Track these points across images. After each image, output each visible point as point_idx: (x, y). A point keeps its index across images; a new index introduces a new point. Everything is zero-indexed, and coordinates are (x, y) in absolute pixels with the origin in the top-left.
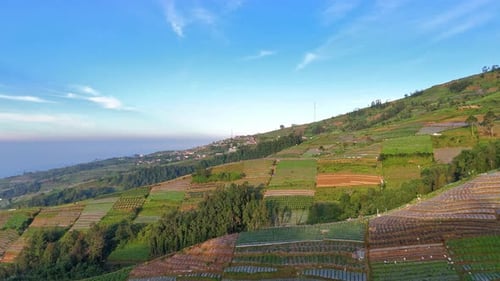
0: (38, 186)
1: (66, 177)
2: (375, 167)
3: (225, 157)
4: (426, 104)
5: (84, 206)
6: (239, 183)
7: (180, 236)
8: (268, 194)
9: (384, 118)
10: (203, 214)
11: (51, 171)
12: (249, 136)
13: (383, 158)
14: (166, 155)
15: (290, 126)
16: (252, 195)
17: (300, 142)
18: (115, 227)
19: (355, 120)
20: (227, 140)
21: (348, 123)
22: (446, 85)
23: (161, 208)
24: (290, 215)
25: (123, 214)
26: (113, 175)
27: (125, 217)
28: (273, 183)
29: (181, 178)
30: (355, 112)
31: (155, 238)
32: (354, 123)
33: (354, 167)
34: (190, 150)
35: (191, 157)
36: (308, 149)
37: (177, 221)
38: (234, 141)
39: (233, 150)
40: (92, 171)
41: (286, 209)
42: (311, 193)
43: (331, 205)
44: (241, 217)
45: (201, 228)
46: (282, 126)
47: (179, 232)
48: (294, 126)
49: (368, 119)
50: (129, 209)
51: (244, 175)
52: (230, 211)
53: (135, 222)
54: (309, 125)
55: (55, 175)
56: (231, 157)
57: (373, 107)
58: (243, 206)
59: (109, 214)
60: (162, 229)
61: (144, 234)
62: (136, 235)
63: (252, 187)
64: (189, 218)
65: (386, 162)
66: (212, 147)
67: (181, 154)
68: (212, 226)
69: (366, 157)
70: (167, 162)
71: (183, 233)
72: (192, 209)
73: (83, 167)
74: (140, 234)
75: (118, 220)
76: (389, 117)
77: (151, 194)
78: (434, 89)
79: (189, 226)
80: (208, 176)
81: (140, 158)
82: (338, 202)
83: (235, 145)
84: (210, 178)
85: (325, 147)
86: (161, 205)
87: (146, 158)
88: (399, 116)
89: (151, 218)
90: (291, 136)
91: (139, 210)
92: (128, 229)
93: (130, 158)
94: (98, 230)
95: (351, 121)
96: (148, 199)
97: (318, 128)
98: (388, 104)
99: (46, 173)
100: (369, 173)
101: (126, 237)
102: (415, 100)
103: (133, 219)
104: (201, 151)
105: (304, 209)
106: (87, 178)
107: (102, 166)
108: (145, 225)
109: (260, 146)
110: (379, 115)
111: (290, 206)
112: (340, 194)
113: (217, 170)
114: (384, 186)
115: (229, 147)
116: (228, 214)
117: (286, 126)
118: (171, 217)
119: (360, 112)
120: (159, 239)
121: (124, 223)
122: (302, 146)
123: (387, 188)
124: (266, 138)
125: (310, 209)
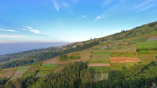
0: (9, 59)
1: (18, 56)
2: (135, 54)
3: (72, 49)
4: (141, 31)
5: (17, 69)
6: (78, 60)
7: (53, 84)
8: (90, 65)
9: (126, 36)
10: (63, 75)
11: (14, 54)
12: (80, 42)
13: (138, 50)
14: (53, 48)
15: (94, 39)
16: (84, 66)
17: (98, 44)
18: (27, 79)
19: (116, 37)
20: (73, 43)
21: (113, 38)
22: (147, 25)
23: (47, 70)
24: (100, 75)
25: (31, 73)
26: (34, 55)
27: (32, 74)
28: (92, 61)
29: (55, 58)
30: (116, 34)
31: (43, 85)
32: (116, 38)
33: (126, 54)
34: (61, 47)
35: (61, 49)
36: (102, 47)
37: (52, 77)
38: (75, 44)
39: (75, 47)
40: (28, 54)
41: (98, 72)
42: (108, 65)
43: (118, 71)
44: (79, 76)
45: (62, 81)
46: (91, 39)
47: (53, 83)
48: (95, 39)
49: (120, 36)
50: (34, 71)
51: (80, 57)
52: (75, 73)
53: (36, 76)
54: (100, 38)
55: (15, 55)
56: (74, 49)
57: (122, 32)
58: (80, 71)
59: (26, 73)
60: (46, 81)
61: (39, 82)
62: (35, 83)
63: (84, 62)
64: (57, 77)
65: (139, 52)
66: (68, 46)
67: (58, 48)
68: (67, 80)
69: (130, 50)
70: (53, 51)
71: (55, 83)
72: (59, 71)
73: (25, 52)
74: (37, 82)
75: (29, 75)
76: (128, 35)
77: (43, 65)
78: (143, 26)
79: (57, 80)
80: (65, 58)
81: (44, 49)
82: (121, 70)
83: (75, 45)
84: (66, 58)
85: (109, 46)
86: (47, 69)
87: (46, 49)
88: (132, 35)
89: (42, 75)
90: (95, 42)
91: (38, 71)
92: (32, 80)
93: (41, 49)
94: (19, 81)
95: (114, 37)
96: (42, 67)
97: (103, 39)
98: (127, 31)
99: (12, 54)
100: (133, 57)
101: (31, 83)
102: (137, 30)
103: (35, 75)
104: (64, 47)
105: (106, 72)
106: (25, 56)
107: (31, 52)
108: (39, 78)
109: (84, 45)
110: (124, 35)
111: (100, 71)
112: (121, 66)
113: (69, 55)
114: (141, 63)
115: (73, 46)
116: (74, 75)
117: (92, 39)
118: (50, 75)
119: (118, 34)
120: (44, 86)
121: (31, 77)
122: (100, 46)
123: (142, 63)
124: (85, 43)
125: (109, 72)
